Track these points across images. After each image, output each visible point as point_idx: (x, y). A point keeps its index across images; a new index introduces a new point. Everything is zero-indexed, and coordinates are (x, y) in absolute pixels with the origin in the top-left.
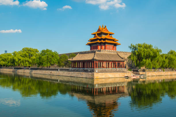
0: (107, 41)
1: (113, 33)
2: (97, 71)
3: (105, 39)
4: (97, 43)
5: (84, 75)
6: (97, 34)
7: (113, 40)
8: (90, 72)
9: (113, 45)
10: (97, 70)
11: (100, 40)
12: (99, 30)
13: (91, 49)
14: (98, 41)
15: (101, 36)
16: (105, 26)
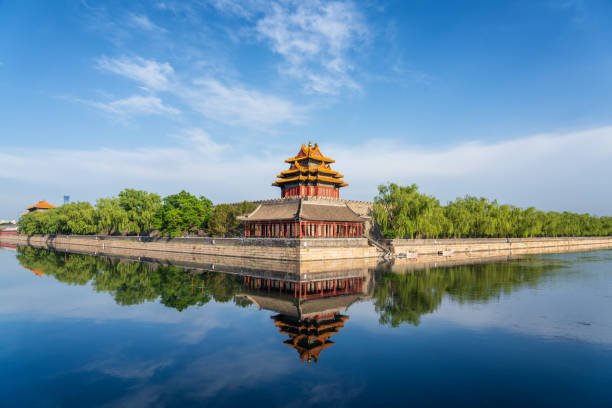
0: (320, 177)
1: (333, 159)
2: (305, 244)
3: (315, 174)
4: (299, 181)
5: (276, 253)
6: (298, 161)
7: (334, 175)
8: (291, 246)
9: (332, 186)
10: (305, 242)
11: (305, 174)
12: (302, 152)
13: (283, 195)
14: (302, 177)
15: (307, 167)
16: (316, 145)
